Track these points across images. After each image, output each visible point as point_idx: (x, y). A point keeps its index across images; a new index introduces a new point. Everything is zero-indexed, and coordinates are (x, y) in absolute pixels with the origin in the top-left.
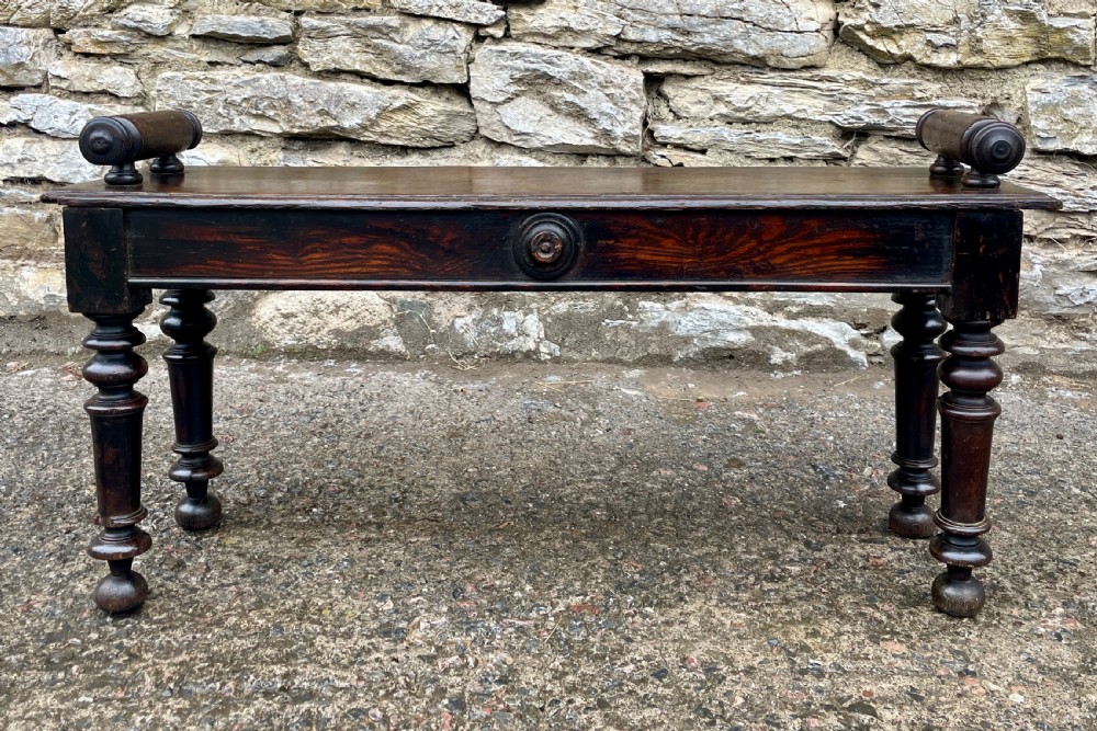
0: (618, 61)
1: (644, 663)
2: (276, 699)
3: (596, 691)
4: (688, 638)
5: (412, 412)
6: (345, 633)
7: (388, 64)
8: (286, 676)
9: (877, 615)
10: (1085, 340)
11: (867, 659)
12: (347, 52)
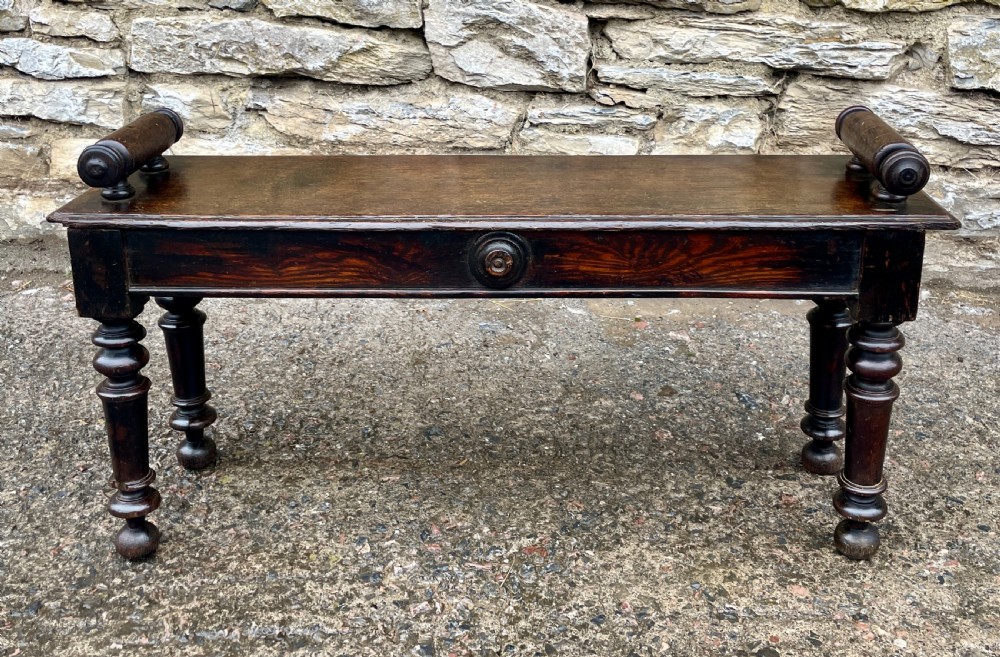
0: (564, 5)
1: (585, 609)
2: (276, 646)
3: (544, 637)
4: (623, 582)
6: (331, 578)
7: (348, 10)
8: (283, 623)
9: (786, 557)
10: (991, 259)
11: (775, 603)
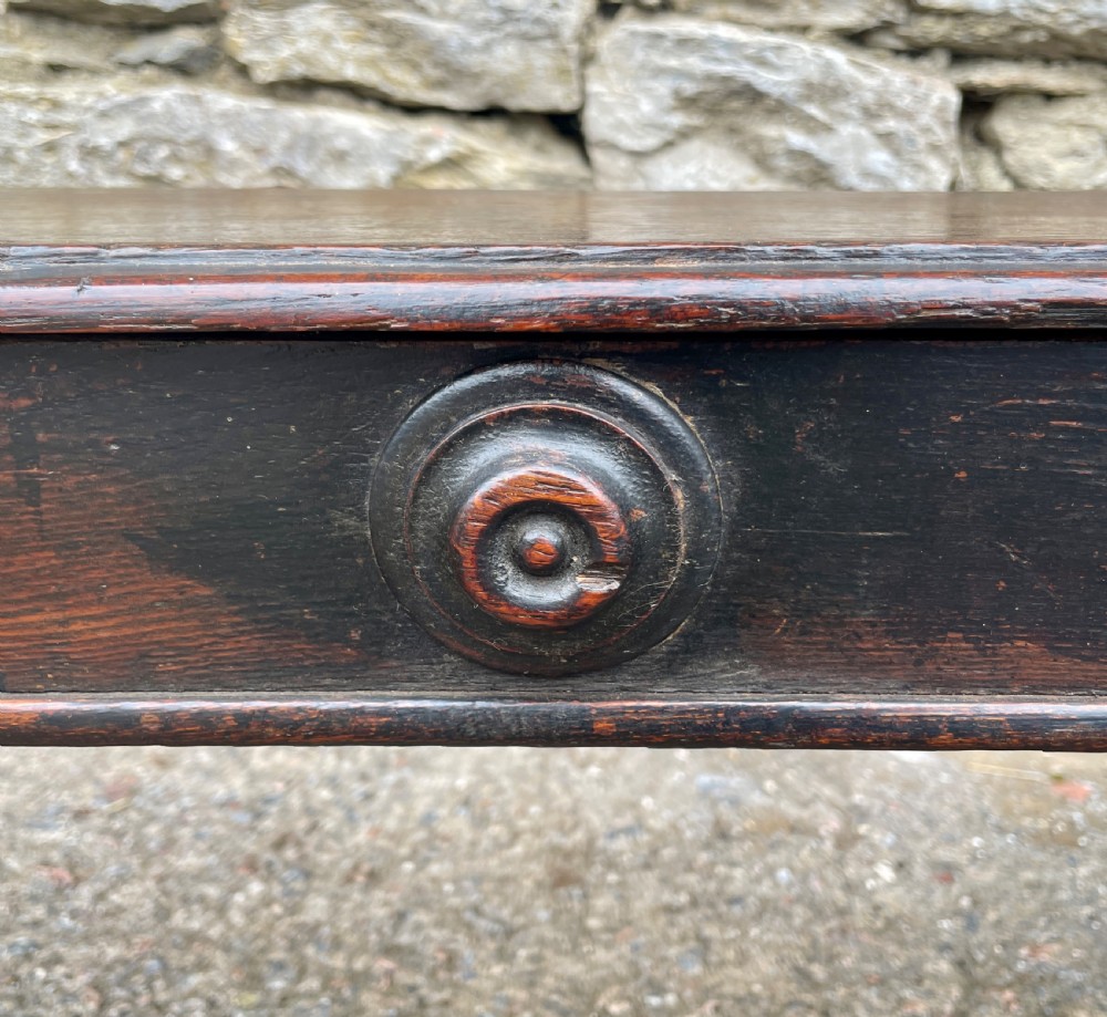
0: (903, 61)
5: (466, 803)
7: (415, 66)
12: (327, 39)
